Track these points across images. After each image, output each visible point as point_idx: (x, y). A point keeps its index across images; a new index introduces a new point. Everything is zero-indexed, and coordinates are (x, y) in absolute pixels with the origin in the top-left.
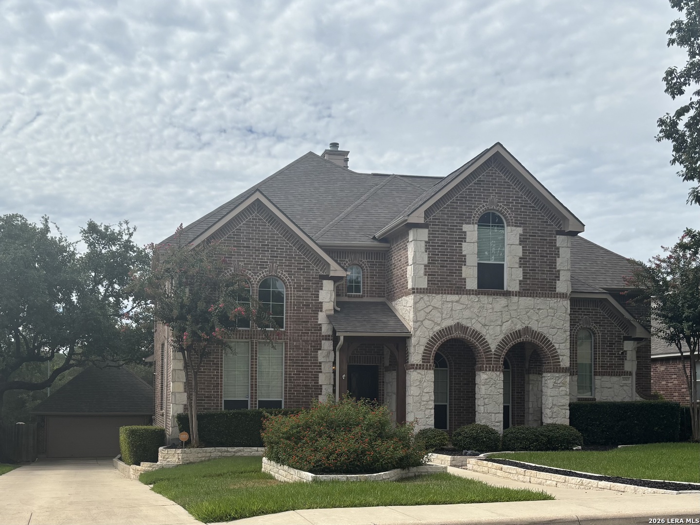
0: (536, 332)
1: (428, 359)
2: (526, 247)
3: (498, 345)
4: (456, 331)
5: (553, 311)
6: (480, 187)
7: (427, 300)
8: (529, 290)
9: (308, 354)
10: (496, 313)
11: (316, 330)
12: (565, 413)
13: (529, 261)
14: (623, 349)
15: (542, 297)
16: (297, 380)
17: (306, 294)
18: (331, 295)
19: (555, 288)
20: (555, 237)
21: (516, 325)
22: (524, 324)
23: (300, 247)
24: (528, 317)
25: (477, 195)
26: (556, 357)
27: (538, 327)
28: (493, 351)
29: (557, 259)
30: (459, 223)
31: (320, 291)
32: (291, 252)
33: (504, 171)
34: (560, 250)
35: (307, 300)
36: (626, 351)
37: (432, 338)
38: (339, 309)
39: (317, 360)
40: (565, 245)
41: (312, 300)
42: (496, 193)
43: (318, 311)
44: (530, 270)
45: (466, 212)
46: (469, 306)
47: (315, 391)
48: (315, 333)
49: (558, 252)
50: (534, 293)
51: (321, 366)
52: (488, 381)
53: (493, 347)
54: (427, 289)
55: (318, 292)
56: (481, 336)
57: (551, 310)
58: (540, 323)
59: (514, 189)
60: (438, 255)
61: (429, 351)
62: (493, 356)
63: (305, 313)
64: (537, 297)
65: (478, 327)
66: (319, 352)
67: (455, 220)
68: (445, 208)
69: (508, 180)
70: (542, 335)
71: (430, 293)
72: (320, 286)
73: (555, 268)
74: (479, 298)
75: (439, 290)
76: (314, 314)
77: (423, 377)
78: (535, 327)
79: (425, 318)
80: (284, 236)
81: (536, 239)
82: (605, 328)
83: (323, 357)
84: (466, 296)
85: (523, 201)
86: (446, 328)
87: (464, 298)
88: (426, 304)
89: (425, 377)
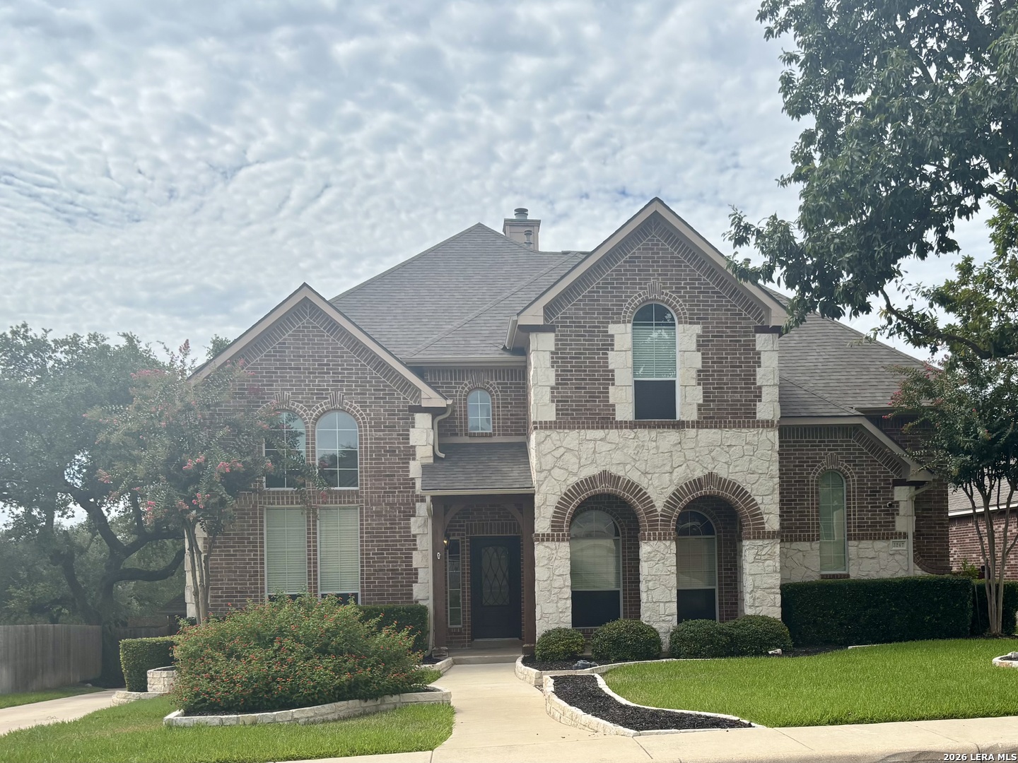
0: (725, 480)
1: (559, 526)
2: (708, 354)
3: (667, 502)
4: (601, 483)
5: (751, 448)
6: (633, 266)
7: (557, 438)
8: (713, 418)
9: (395, 524)
10: (661, 454)
11: (406, 488)
12: (775, 598)
13: (713, 375)
14: (893, 499)
15: (734, 427)
16: (379, 562)
17: (389, 435)
18: (428, 436)
19: (755, 413)
20: (754, 336)
21: (694, 470)
22: (707, 469)
23: (377, 366)
24: (713, 459)
25: (628, 279)
26: (757, 516)
27: (729, 473)
28: (659, 510)
29: (757, 369)
30: (602, 323)
31: (411, 429)
32: (364, 373)
33: (672, 240)
34: (762, 356)
35: (392, 443)
36: (897, 502)
37: (566, 494)
38: (443, 455)
39: (410, 532)
40: (769, 348)
41: (399, 443)
42: (659, 275)
43: (409, 459)
44: (713, 388)
45: (612, 305)
46: (620, 445)
47: (407, 578)
48: (405, 492)
49: (759, 358)
50: (720, 422)
51: (415, 540)
52: (652, 555)
53: (659, 505)
54: (555, 422)
55: (408, 431)
56: (641, 490)
57: (748, 447)
58: (731, 467)
59: (688, 266)
60: (572, 371)
61: (562, 514)
62: (660, 518)
63: (389, 463)
64: (725, 427)
65: (635, 477)
66: (413, 519)
67: (596, 318)
68: (580, 300)
69: (678, 253)
70: (734, 484)
71: (560, 428)
72: (411, 423)
73: (755, 384)
74: (635, 433)
75: (574, 423)
76: (403, 463)
77: (554, 552)
78: (722, 472)
79: (555, 466)
80: (351, 350)
81: (723, 341)
82: (863, 469)
83: (419, 527)
84: (616, 431)
85: (702, 284)
86: (586, 480)
87: (613, 434)
88: (555, 445)
89: (557, 552)
